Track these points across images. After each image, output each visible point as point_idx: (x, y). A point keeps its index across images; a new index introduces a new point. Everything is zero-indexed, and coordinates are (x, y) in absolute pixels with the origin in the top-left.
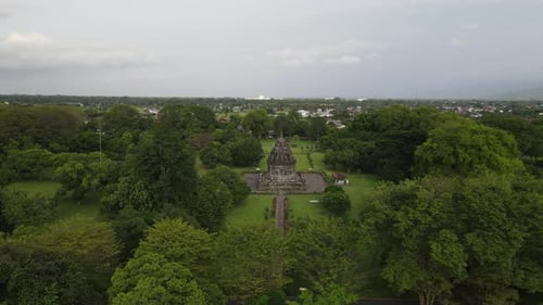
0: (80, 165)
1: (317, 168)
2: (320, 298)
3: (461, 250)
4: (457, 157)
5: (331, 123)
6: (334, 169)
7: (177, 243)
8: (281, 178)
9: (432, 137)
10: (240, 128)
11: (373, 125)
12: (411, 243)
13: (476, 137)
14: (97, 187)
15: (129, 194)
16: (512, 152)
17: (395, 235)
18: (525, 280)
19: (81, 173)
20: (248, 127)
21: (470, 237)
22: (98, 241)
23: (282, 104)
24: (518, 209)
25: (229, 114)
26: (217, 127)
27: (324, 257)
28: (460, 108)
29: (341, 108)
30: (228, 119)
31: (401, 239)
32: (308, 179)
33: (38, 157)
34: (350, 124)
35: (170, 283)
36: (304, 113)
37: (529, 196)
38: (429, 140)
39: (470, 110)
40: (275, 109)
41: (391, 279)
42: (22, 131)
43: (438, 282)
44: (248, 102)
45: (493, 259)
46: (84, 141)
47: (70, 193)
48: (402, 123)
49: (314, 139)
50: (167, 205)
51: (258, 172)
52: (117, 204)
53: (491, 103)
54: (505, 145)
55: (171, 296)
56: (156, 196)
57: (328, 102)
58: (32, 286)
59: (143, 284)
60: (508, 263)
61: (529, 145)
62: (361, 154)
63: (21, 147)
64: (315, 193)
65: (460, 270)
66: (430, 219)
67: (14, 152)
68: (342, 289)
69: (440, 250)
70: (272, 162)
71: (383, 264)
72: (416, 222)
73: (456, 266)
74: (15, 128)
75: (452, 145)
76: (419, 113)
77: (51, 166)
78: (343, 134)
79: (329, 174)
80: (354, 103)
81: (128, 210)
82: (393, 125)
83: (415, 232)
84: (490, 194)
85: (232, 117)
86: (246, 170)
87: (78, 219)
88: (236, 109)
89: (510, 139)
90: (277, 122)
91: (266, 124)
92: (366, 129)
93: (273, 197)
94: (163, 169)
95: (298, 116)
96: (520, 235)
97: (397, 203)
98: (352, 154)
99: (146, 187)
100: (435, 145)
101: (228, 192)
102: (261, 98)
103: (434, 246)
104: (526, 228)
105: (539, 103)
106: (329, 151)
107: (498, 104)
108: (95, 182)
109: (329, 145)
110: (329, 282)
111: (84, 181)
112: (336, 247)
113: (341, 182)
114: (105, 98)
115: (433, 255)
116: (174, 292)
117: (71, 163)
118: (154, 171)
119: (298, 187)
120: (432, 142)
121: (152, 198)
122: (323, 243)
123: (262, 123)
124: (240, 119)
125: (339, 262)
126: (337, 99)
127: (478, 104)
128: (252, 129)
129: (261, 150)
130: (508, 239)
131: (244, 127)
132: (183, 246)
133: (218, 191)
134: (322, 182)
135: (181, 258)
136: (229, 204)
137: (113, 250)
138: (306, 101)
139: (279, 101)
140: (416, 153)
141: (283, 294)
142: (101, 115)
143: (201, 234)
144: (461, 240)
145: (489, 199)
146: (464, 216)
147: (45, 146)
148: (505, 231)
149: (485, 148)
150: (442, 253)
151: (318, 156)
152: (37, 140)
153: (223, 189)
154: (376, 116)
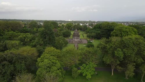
0: (24, 36)
1: (85, 38)
2: (88, 66)
3: (122, 53)
4: (122, 34)
5: (89, 27)
6: (90, 38)
7: (52, 52)
8: (76, 40)
9: (115, 29)
10: (65, 28)
11: (100, 27)
12: (110, 52)
13: (127, 29)
14: (29, 41)
15: (38, 42)
16: (136, 33)
17: (106, 50)
18: (137, 60)
19: (25, 38)
20: (67, 27)
21: (124, 50)
22: (33, 52)
23: (75, 22)
24: (136, 43)
25: (61, 24)
26: (58, 27)
27: (88, 56)
28: (123, 24)
29: (91, 23)
30: (61, 26)
31: (108, 51)
32: (83, 40)
33: (13, 34)
34: (94, 27)
35: (52, 61)
36: (81, 24)
37: (139, 40)
38: (115, 30)
39: (125, 24)
40: (73, 23)
41: (105, 60)
42: (8, 27)
43: (116, 61)
44: (66, 21)
45: (130, 55)
46: (24, 30)
47: (22, 43)
48: (107, 26)
49: (84, 31)
50: (48, 45)
51: (70, 39)
52: (35, 45)
53: (131, 22)
54: (134, 31)
55: (53, 64)
56: (45, 43)
57: (88, 22)
58: (18, 61)
59: (46, 60)
60: (133, 55)
61: (140, 32)
62: (97, 34)
63: (8, 31)
64: (85, 44)
65: (122, 57)
66: (115, 46)
67: (6, 33)
68: (93, 63)
69: (117, 53)
70: (74, 36)
71: (103, 57)
72: (112, 47)
73: (121, 57)
74: (6, 26)
75: (120, 31)
76: (112, 24)
77: (16, 36)
78: (92, 29)
79: (88, 39)
80: (94, 22)
81: (38, 46)
82: (105, 27)
83: (111, 49)
84: (129, 40)
85: (62, 25)
86: (67, 38)
87: (27, 47)
88: (63, 23)
89: (135, 30)
90: (74, 26)
91: (71, 27)
92: (98, 28)
93: (74, 45)
94: (47, 36)
95: (80, 25)
96: (136, 49)
97: (107, 43)
98: (94, 34)
99: (43, 41)
100: (116, 31)
101: (63, 42)
102: (69, 20)
103: (115, 52)
104: (138, 47)
105: (144, 23)
106: (88, 34)
107: (133, 23)
108: (28, 40)
109: (88, 32)
110: (90, 62)
111: (26, 40)
112: (91, 54)
113: (92, 41)
114: (28, 20)
115: (115, 54)
116: (53, 63)
117: (22, 35)
118: (45, 36)
119: (80, 42)
120: (115, 31)
121: (44, 43)
122: (88, 53)
123: (70, 26)
124: (64, 26)
125: (92, 57)
126: (90, 21)
127: (127, 23)
128: (68, 28)
129: (71, 33)
130: (133, 50)
131: (66, 27)
132: (54, 53)
133: (61, 42)
134: (87, 41)
135: (54, 56)
136: (63, 45)
137: (36, 54)
138: (82, 21)
139: (74, 21)
140: (111, 33)
141: (78, 65)
142: (27, 24)
143: (58, 51)
144: (122, 50)
145: (129, 41)
146: (123, 45)
147: (14, 31)
148: (133, 48)
149: (129, 32)
150: (118, 54)
151: (85, 35)
152: (12, 30)
153: (62, 41)
154: (101, 25)
